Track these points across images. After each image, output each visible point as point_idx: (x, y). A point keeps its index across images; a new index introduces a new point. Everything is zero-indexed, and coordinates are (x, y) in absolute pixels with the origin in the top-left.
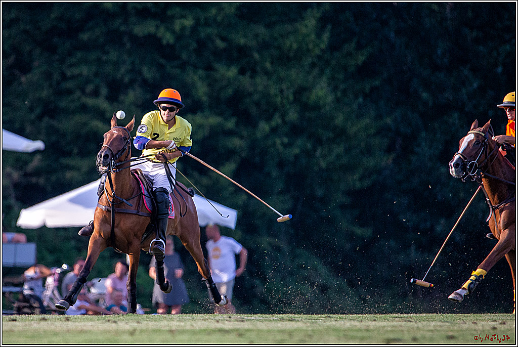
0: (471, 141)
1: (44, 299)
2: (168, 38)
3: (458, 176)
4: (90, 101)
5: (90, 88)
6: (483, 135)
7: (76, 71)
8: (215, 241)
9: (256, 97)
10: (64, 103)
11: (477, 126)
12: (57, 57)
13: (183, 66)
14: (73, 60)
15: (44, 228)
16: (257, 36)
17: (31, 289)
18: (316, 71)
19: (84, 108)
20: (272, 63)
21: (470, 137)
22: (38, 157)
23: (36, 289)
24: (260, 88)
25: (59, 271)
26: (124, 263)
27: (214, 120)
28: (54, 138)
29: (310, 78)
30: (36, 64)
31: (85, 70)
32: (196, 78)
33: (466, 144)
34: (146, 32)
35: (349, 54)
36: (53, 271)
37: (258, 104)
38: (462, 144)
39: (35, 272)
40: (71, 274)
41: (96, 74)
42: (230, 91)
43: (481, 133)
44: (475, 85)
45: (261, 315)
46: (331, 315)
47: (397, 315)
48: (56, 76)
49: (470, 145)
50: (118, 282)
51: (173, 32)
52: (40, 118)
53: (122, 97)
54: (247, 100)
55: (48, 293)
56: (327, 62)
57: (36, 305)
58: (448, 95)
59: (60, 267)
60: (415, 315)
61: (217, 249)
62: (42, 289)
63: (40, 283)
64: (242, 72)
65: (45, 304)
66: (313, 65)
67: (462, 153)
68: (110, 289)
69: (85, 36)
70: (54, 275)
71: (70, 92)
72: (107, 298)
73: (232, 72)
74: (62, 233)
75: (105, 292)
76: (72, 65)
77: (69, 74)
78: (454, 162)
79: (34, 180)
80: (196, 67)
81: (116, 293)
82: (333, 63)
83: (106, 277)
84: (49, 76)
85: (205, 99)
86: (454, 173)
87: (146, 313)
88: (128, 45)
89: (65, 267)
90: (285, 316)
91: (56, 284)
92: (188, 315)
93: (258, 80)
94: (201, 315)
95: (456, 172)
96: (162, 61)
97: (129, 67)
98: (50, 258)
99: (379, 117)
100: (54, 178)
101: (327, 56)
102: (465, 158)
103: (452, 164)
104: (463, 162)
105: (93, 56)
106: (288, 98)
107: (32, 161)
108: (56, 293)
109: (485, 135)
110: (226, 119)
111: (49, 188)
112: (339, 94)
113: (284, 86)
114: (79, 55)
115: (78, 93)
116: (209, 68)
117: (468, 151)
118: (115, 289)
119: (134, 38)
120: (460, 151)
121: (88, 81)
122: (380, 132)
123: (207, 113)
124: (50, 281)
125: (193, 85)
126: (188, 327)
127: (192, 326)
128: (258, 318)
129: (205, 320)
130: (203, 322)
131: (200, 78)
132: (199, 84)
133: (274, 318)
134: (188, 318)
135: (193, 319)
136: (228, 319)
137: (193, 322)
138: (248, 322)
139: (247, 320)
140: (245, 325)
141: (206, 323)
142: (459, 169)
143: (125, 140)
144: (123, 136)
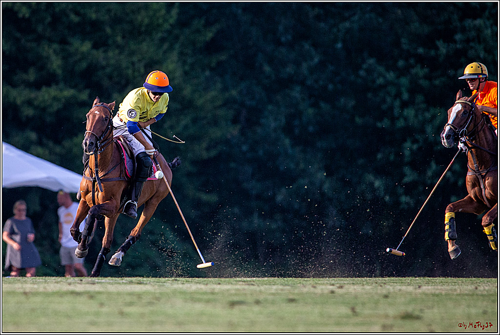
0: (459, 111)
2: (24, 12)
6: (470, 104)
8: (67, 207)
9: (108, 70)
11: (461, 96)
13: (39, 39)
16: (109, 11)
18: (166, 46)
20: (123, 37)
21: (457, 108)
24: (112, 61)
27: (68, 93)
29: (161, 52)
32: (51, 51)
33: (455, 115)
35: (198, 31)
37: (110, 77)
38: (451, 115)
42: (84, 65)
43: (468, 103)
44: (316, 60)
45: (112, 278)
46: (178, 279)
47: (240, 279)
51: (29, 6)
54: (100, 73)
56: (177, 38)
58: (290, 69)
60: (258, 279)
61: (69, 215)
64: (95, 46)
66: (163, 40)
67: (452, 123)
73: (86, 47)
78: (445, 133)
80: (50, 41)
82: (182, 38)
85: (59, 72)
86: (446, 144)
90: (134, 279)
92: (41, 278)
93: (110, 54)
95: (448, 142)
99: (225, 89)
101: (176, 31)
102: (456, 129)
103: (444, 135)
104: (454, 132)
106: (139, 71)
109: (472, 104)
110: (80, 91)
112: (187, 68)
113: (135, 59)
116: (63, 42)
117: (457, 121)
120: (450, 122)
122: (226, 104)
123: (61, 85)
125: (48, 58)
126: (41, 289)
127: (45, 288)
128: (108, 281)
129: (57, 282)
130: (56, 284)
131: (55, 51)
132: (53, 57)
133: (124, 281)
134: (41, 280)
135: (46, 282)
136: (79, 282)
137: (46, 285)
138: (99, 285)
139: (98, 283)
140: (97, 288)
141: (58, 286)
142: (451, 140)
143: (106, 120)
144: (104, 117)
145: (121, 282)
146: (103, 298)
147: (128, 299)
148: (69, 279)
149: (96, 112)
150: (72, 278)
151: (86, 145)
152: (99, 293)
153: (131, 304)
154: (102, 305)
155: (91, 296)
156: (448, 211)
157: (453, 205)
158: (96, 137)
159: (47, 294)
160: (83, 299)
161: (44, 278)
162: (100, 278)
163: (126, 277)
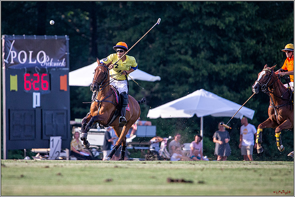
0: (263, 75)
1: (160, 153)
2: (222, 26)
3: (257, 93)
4: (183, 57)
5: (183, 51)
6: (270, 71)
7: (176, 42)
9: (264, 55)
10: (171, 58)
12: (167, 35)
13: (229, 40)
14: (175, 37)
15: (160, 118)
16: (266, 25)
17: (154, 148)
19: (180, 60)
20: (273, 39)
21: (263, 73)
22: (158, 84)
23: (156, 148)
24: (267, 51)
25: (167, 139)
26: (199, 136)
27: (244, 66)
28: (165, 75)
30: (157, 39)
31: (181, 42)
32: (235, 46)
33: (261, 76)
34: (211, 24)
36: (165, 139)
38: (259, 76)
39: (156, 140)
40: (174, 141)
41: (186, 44)
43: (269, 70)
48: (167, 45)
49: (263, 77)
50: (196, 145)
51: (225, 23)
52: (159, 65)
53: (198, 55)
54: (260, 57)
55: (162, 150)
57: (156, 156)
59: (168, 137)
61: (246, 130)
62: (159, 148)
63: (158, 145)
64: (258, 43)
65: (161, 155)
67: (259, 81)
68: (192, 149)
69: (181, 26)
70: (165, 141)
71: (173, 53)
72: (191, 152)
73: (253, 42)
74: (169, 121)
75: (190, 150)
76: (175, 39)
77: (173, 44)
78: (255, 86)
79: (156, 95)
80: (235, 40)
81: (196, 150)
83: (190, 142)
84: (163, 44)
85: (240, 56)
87: (210, 160)
88: (203, 30)
89: (170, 137)
90: (278, 162)
91: (166, 145)
93: (266, 47)
94: (236, 161)
96: (219, 38)
97: (202, 41)
98: (163, 133)
100: (165, 94)
102: (261, 84)
103: (254, 87)
104: (260, 85)
105: (185, 35)
107: (155, 86)
108: (166, 150)
109: (272, 71)
111: (163, 99)
114: (178, 34)
115: (177, 53)
116: (242, 41)
117: (262, 80)
118: (194, 148)
119: (205, 27)
120: (258, 80)
121: (182, 47)
123: (241, 63)
124: (163, 144)
125: (233, 49)
126: (230, 167)
127: (232, 166)
128: (264, 163)
129: (238, 164)
130: (237, 165)
131: (237, 46)
132: (236, 49)
133: (273, 163)
134: (230, 162)
135: (232, 163)
136: (250, 163)
137: (232, 165)
138: (260, 165)
139: (259, 164)
140: (258, 166)
141: (239, 165)
142: (257, 89)
143: (105, 74)
144: (103, 72)
145: (271, 163)
146: (261, 172)
147: (274, 172)
148: (245, 162)
149: (100, 69)
150: (246, 161)
151: (92, 88)
152: (259, 169)
153: (275, 175)
154: (261, 175)
155: (255, 171)
156: (259, 128)
157: (262, 124)
158: (98, 83)
159: (232, 170)
160: (251, 172)
161: (231, 161)
162: (260, 162)
163: (274, 161)
